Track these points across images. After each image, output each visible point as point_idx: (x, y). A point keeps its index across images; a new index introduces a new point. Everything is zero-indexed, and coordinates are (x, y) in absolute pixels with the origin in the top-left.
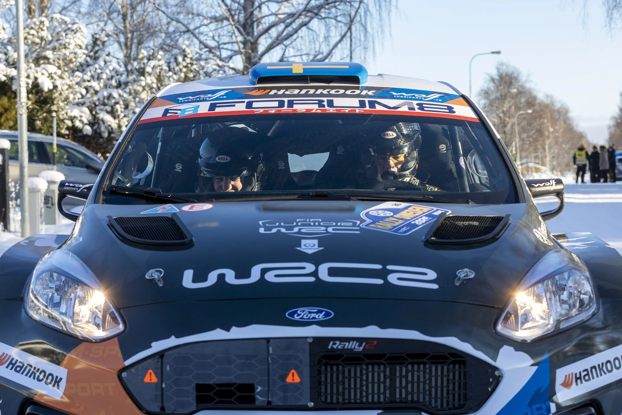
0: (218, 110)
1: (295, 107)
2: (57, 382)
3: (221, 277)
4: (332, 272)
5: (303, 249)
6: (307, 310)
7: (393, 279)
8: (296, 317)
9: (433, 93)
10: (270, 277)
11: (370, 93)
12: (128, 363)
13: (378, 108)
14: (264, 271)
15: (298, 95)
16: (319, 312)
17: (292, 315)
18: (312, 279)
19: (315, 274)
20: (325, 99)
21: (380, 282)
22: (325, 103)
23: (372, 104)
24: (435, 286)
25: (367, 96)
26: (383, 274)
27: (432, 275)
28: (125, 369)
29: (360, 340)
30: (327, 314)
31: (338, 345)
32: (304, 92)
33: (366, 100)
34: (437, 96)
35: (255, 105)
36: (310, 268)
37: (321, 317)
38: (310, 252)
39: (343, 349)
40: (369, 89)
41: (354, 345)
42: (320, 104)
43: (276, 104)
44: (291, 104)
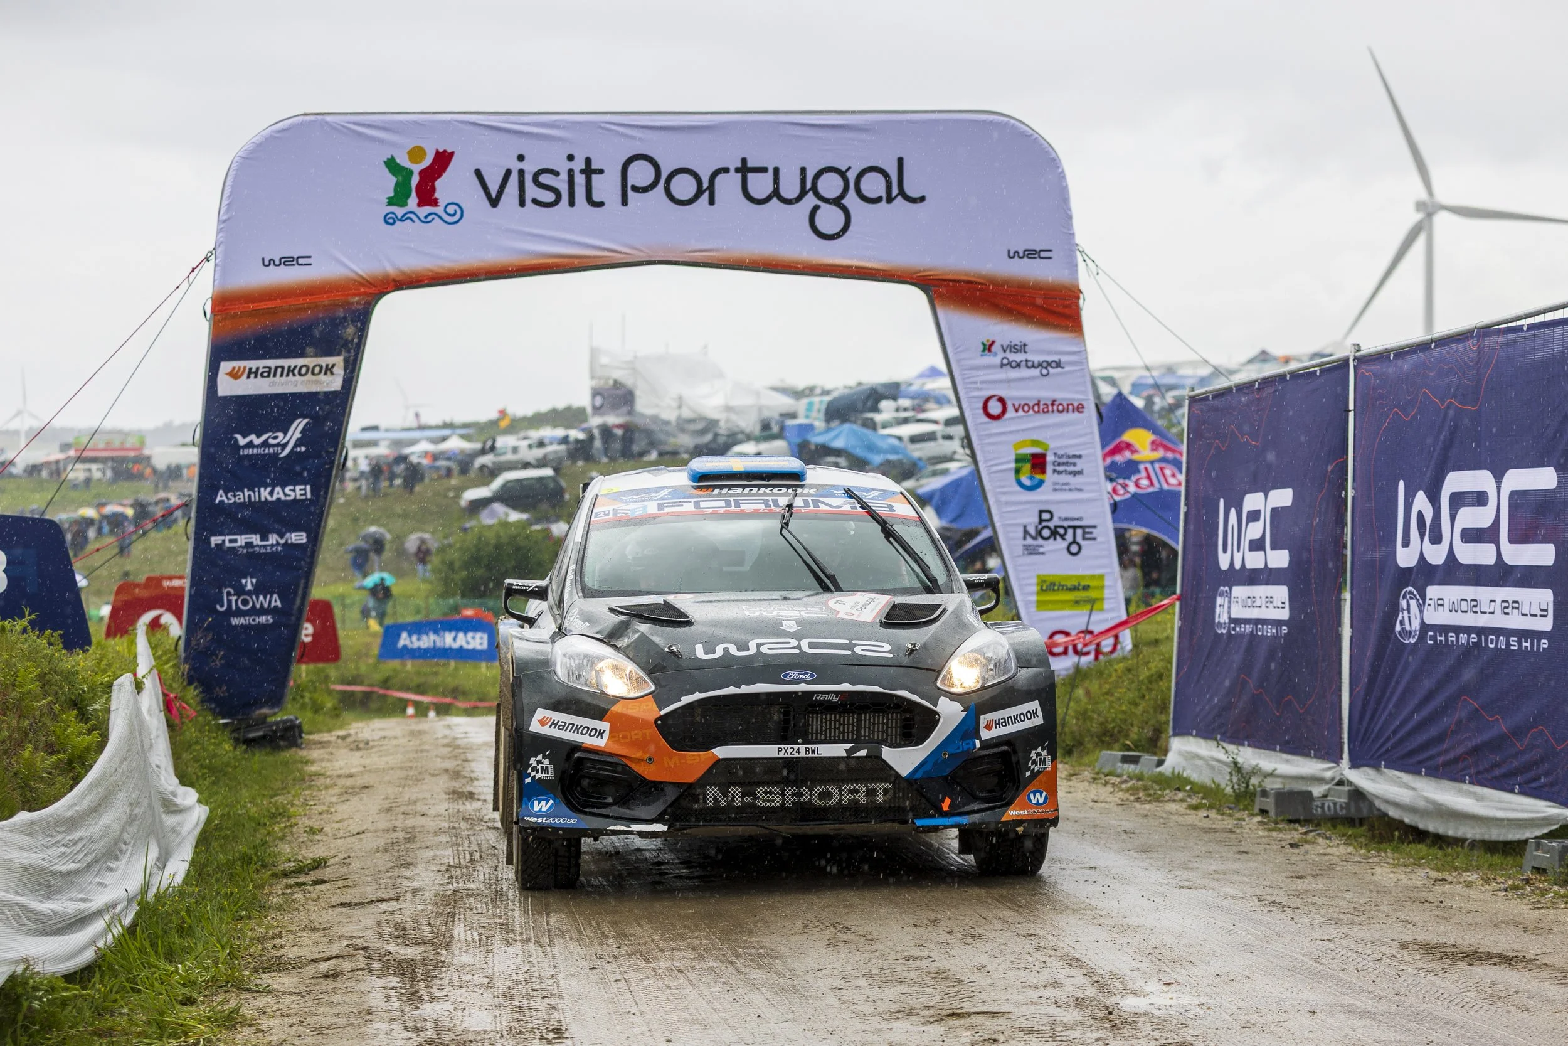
0: (667, 510)
1: (743, 507)
2: (601, 734)
3: (726, 650)
4: (812, 646)
5: (785, 628)
6: (796, 672)
7: (858, 650)
8: (789, 678)
9: (873, 490)
10: (764, 649)
11: (812, 491)
12: (663, 712)
13: (822, 507)
14: (759, 645)
15: (741, 495)
16: (806, 674)
17: (785, 676)
18: (797, 651)
19: (798, 647)
20: (770, 498)
21: (849, 652)
22: (771, 503)
23: (816, 503)
24: (891, 655)
25: (809, 495)
26: (850, 647)
27: (888, 647)
28: (660, 718)
29: (836, 693)
30: (812, 676)
31: (820, 697)
32: (747, 490)
33: (810, 499)
34: (877, 493)
35: (702, 505)
36: (794, 643)
37: (807, 677)
38: (791, 630)
39: (824, 700)
40: (811, 486)
41: (833, 697)
42: (767, 505)
43: (723, 504)
44: (737, 503)
